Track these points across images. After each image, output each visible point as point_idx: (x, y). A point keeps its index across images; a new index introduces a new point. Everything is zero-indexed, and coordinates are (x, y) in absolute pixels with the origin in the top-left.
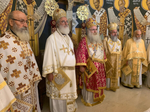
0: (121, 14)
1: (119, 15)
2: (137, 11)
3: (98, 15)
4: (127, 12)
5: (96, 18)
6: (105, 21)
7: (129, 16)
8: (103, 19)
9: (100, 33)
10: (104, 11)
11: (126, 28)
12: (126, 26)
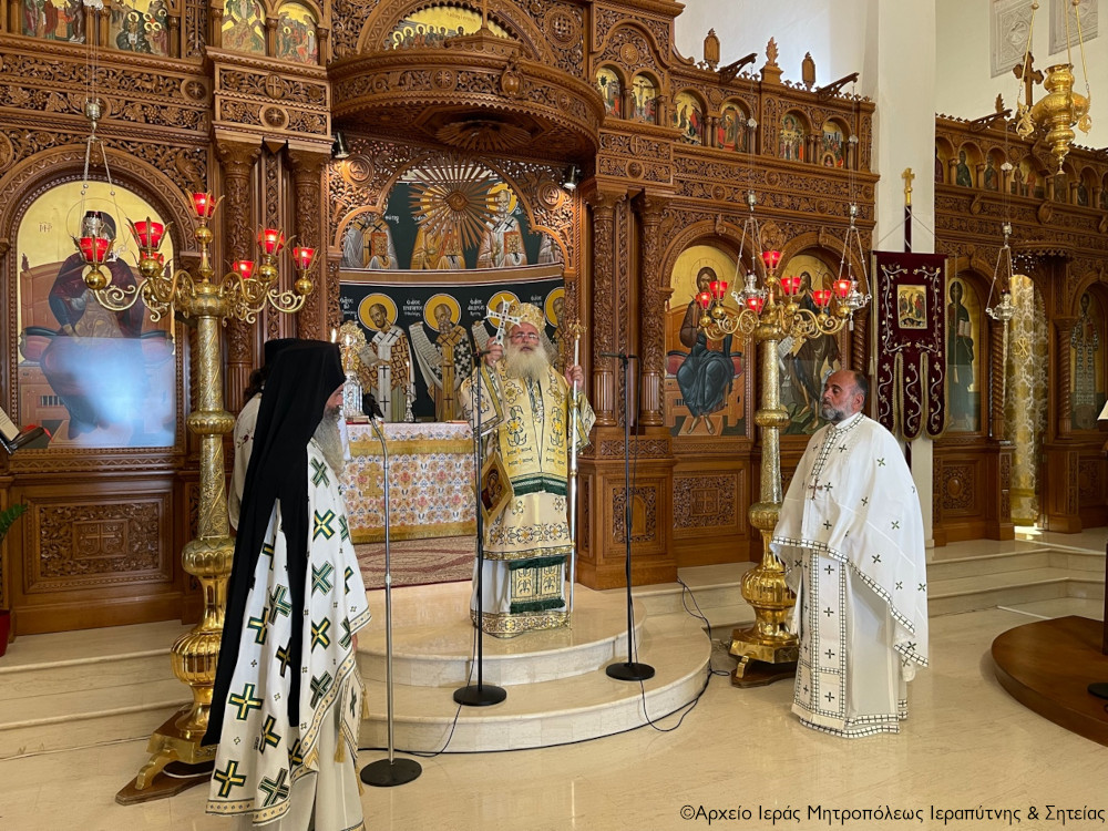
0: (444, 337)
1: (439, 340)
2: (478, 329)
3: (386, 342)
4: (457, 333)
5: (380, 349)
6: (404, 356)
7: (464, 343)
8: (399, 349)
9: (394, 382)
10: (400, 332)
11: (459, 370)
12: (459, 367)
